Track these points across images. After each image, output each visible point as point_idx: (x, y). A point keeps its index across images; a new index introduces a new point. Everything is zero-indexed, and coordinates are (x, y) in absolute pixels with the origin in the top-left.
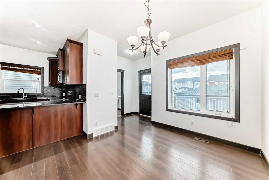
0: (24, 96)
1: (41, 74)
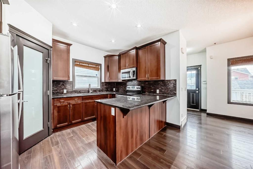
0: (90, 91)
1: (100, 70)
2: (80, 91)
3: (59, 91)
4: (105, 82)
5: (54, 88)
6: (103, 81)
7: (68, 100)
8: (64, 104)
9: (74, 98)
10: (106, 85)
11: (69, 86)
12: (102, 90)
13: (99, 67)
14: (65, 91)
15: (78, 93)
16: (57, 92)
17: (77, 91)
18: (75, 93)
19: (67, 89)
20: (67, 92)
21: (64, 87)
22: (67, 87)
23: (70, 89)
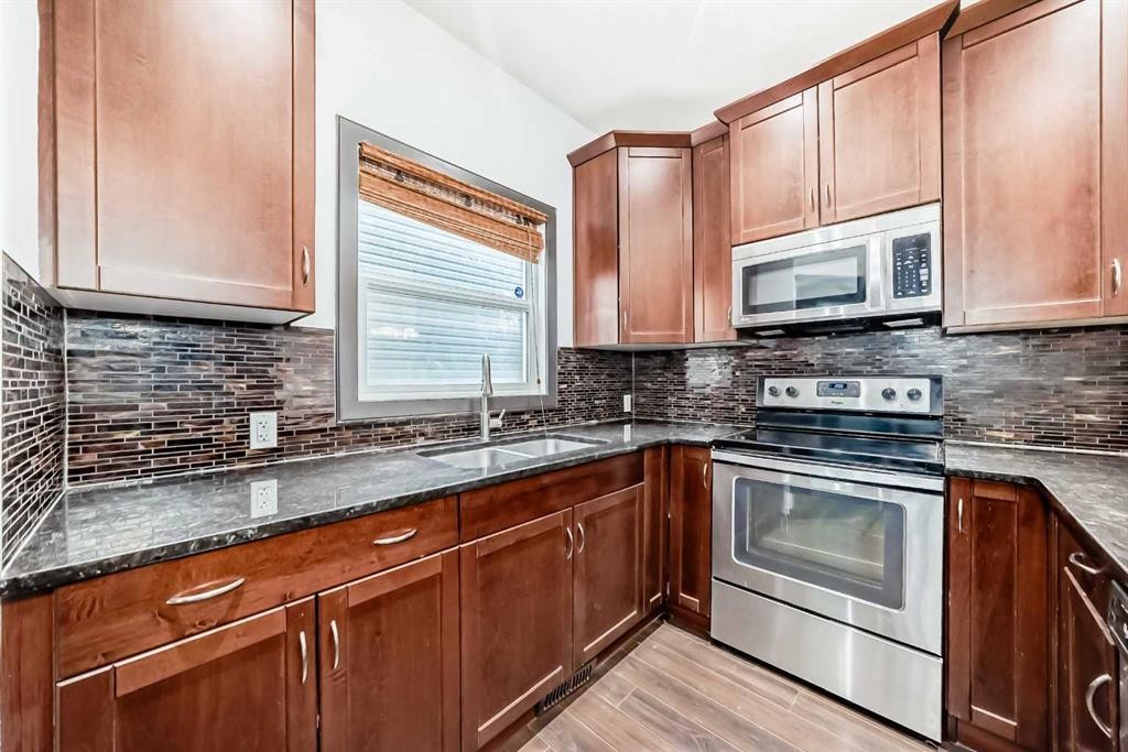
0: (487, 423)
1: (543, 255)
2: (407, 423)
3: (200, 435)
4: (580, 350)
5: (136, 395)
6: (566, 339)
7: (300, 565)
8: (239, 632)
9: (367, 525)
10: (581, 371)
11: (299, 379)
12: (560, 410)
13: (541, 229)
14: (263, 431)
15: (390, 438)
16: (170, 443)
17: (383, 425)
18: (360, 442)
19: (278, 406)
20: (279, 435)
21: (249, 387)
22: (288, 386)
23: (310, 407)
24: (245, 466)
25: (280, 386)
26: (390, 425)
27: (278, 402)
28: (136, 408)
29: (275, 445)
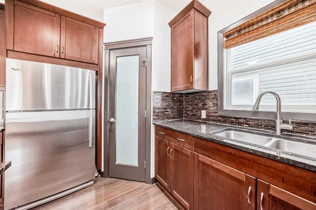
0: (279, 126)
2: (241, 118)
3: (195, 113)
11: (210, 103)
14: (204, 114)
15: (234, 122)
16: (192, 114)
17: (231, 118)
18: (224, 121)
19: (206, 109)
20: (206, 116)
21: (202, 105)
22: (208, 105)
23: (212, 110)
24: (201, 121)
25: (206, 105)
26: (233, 118)
27: (206, 108)
28: (189, 108)
29: (205, 118)
